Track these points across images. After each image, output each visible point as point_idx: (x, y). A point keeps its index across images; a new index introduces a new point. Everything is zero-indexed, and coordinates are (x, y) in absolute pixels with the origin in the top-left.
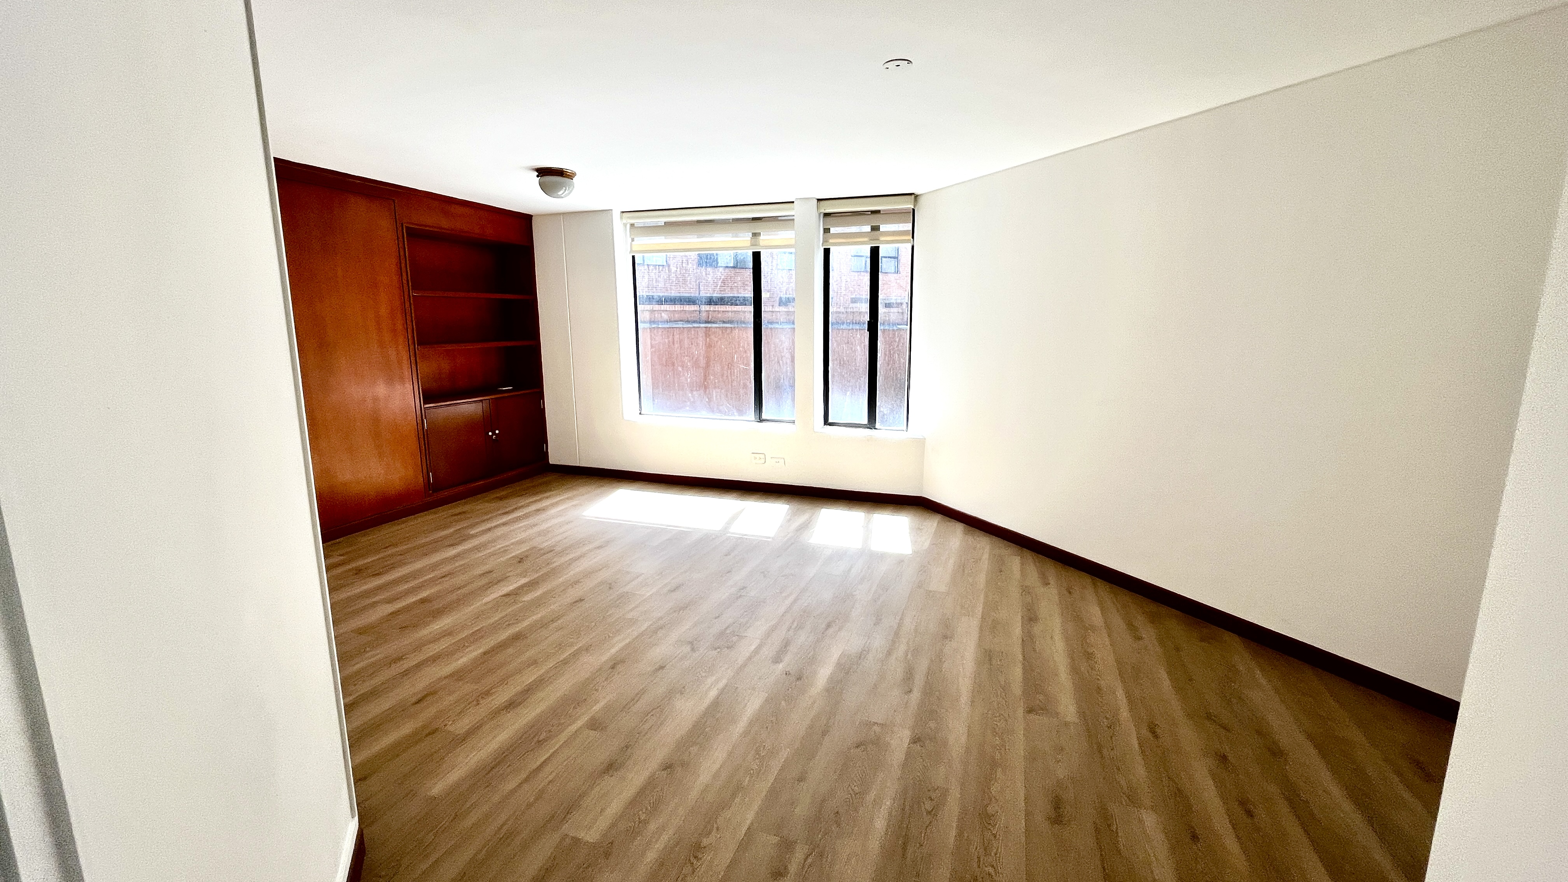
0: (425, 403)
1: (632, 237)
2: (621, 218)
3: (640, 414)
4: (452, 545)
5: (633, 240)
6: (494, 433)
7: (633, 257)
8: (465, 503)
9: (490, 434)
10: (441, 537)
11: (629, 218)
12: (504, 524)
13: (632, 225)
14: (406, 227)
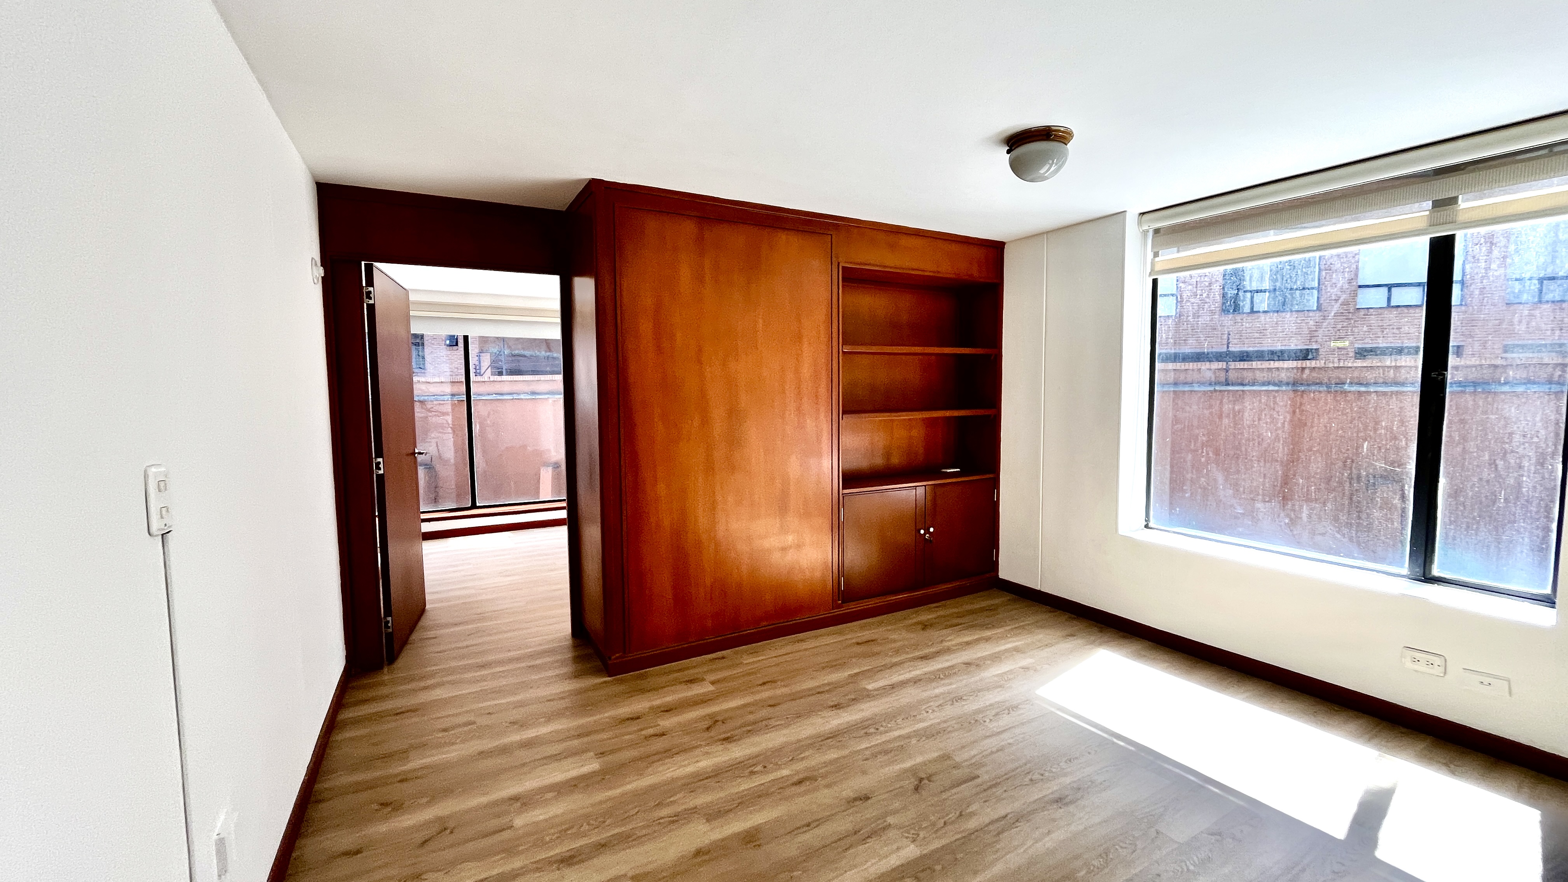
0: (843, 489)
1: (1156, 250)
2: (1140, 223)
3: (1147, 526)
4: (837, 706)
5: (1156, 255)
6: (927, 531)
7: (1155, 282)
8: (880, 624)
9: (922, 532)
10: (829, 684)
11: (1151, 221)
12: (916, 681)
13: (1157, 231)
14: (843, 267)
